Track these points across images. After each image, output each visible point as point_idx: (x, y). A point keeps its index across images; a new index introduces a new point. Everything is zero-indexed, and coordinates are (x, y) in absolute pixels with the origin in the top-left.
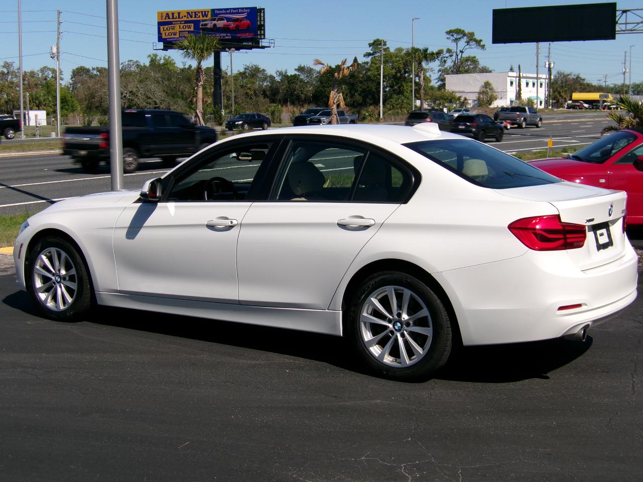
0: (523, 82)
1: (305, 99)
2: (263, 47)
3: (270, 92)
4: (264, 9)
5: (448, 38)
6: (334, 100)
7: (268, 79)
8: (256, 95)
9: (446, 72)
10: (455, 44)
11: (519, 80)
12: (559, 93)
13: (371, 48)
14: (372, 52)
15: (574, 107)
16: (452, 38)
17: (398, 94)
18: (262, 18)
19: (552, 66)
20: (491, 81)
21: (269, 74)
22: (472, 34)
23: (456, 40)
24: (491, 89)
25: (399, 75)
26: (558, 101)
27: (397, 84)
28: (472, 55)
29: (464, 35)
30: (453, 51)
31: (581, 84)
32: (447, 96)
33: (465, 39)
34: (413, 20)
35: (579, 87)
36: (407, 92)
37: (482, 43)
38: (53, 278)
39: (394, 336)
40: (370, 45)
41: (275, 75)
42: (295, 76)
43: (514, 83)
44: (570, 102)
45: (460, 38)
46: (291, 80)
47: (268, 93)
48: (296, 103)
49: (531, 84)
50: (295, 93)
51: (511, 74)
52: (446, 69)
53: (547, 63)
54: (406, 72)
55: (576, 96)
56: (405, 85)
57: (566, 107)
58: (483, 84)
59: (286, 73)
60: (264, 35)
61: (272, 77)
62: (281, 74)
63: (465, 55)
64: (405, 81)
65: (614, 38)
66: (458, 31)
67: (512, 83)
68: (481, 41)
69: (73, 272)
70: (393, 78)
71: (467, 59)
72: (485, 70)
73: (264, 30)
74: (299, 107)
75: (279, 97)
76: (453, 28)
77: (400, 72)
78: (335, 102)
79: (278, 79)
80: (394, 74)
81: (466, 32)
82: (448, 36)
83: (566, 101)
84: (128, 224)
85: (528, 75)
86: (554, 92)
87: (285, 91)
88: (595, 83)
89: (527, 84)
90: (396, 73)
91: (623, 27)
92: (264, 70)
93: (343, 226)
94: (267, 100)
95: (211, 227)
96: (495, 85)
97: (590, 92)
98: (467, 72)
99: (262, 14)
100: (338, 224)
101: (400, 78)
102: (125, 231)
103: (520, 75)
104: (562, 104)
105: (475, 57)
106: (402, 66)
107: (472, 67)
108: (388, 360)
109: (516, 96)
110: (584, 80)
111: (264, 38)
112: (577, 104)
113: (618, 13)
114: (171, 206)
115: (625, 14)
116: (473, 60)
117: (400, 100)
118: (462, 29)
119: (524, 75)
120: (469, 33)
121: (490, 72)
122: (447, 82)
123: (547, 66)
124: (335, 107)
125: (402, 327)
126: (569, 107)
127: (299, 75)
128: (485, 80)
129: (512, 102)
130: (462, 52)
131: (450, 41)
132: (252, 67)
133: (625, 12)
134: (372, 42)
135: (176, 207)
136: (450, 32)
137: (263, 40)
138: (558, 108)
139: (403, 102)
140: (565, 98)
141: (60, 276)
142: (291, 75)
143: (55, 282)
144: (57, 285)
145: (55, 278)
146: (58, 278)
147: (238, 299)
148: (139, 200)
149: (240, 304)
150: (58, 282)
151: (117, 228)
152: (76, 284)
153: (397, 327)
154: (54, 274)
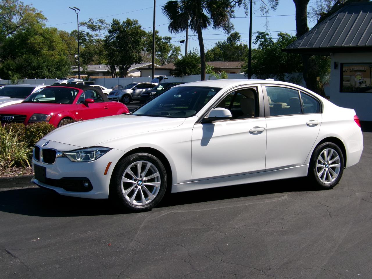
69: (157, 174)
100: (307, 124)
102: (200, 142)
125: (328, 166)
143: (137, 185)
144: (139, 187)
145: (138, 183)
146: (140, 182)
147: (265, 169)
148: (197, 122)
149: (265, 171)
150: (140, 185)
151: (193, 140)
152: (159, 183)
153: (326, 167)
154: (135, 180)
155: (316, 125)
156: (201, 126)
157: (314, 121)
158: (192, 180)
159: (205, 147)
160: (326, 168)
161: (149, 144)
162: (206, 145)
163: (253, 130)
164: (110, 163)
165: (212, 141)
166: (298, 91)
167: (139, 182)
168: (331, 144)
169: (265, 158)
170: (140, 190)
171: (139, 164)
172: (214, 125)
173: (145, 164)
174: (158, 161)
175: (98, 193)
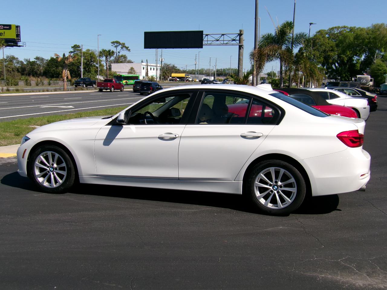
0: (149, 68)
1: (40, 73)
2: (20, 46)
3: (21, 70)
4: (19, 26)
5: (112, 45)
6: (65, 74)
7: (20, 63)
8: (13, 71)
9: (111, 62)
10: (115, 48)
11: (147, 67)
12: (165, 73)
13: (73, 49)
14: (73, 51)
15: (172, 80)
16: (114, 45)
17: (88, 72)
18: (19, 31)
19: (163, 60)
20: (133, 67)
21: (20, 60)
22: (124, 44)
23: (116, 46)
24: (134, 71)
25: (88, 63)
26: (165, 77)
27: (88, 67)
28: (124, 54)
29: (120, 44)
30: (115, 52)
31: (175, 69)
32: (113, 73)
33: (120, 46)
34: (98, 36)
35: (174, 71)
36: (93, 72)
37: (129, 49)
38: (48, 169)
39: (273, 193)
40: (72, 47)
41: (23, 61)
42: (34, 62)
43: (145, 68)
44: (171, 78)
45: (118, 46)
46: (32, 64)
47: (20, 70)
48: (35, 75)
49: (152, 69)
50: (35, 70)
51: (143, 64)
52: (111, 60)
53: (161, 59)
54: (92, 62)
55: (173, 75)
56: (91, 68)
57: (169, 80)
58: (130, 68)
59: (29, 60)
60: (20, 40)
61: (22, 62)
62: (26, 60)
63: (120, 54)
64: (91, 66)
65: (202, 48)
66: (117, 42)
67: (144, 68)
68: (128, 47)
69: (64, 165)
70: (85, 64)
71: (122, 56)
72: (130, 62)
73: (20, 37)
74: (37, 78)
75: (25, 72)
76: (115, 41)
77: (89, 61)
78: (66, 75)
79: (25, 63)
80: (86, 62)
81: (121, 43)
82: (112, 44)
83: (169, 77)
85: (151, 65)
86: (163, 73)
87: (29, 70)
88: (181, 69)
89: (151, 69)
90: (87, 62)
91: (206, 43)
92: (17, 58)
93: (244, 137)
94: (20, 74)
95: (161, 138)
96: (135, 69)
97: (179, 73)
98: (121, 62)
99: (19, 29)
100: (241, 136)
101: (89, 65)
102: (102, 141)
103: (147, 64)
104: (167, 79)
105: (125, 55)
106: (90, 58)
107: (123, 60)
108: (270, 205)
109: (146, 74)
110: (176, 67)
111: (20, 42)
112: (174, 79)
113: (204, 36)
114: (133, 127)
115: (207, 36)
116: (125, 57)
117: (89, 76)
118: (119, 41)
119: (149, 65)
120: (122, 43)
121: (133, 63)
122: (112, 67)
123: (161, 60)
124: (65, 78)
125: (278, 188)
126: (170, 80)
127: (36, 61)
128: (131, 67)
129: (144, 77)
130: (119, 52)
131: (113, 47)
132: (11, 56)
133: (207, 35)
134: (73, 46)
135: (136, 128)
136: (113, 43)
137: (20, 43)
138: (165, 80)
139: (91, 76)
140: (168, 76)
141: (53, 168)
142: (32, 62)
144: (51, 173)
145: (50, 169)
147: (178, 177)
148: (109, 124)
150: (52, 171)
151: (96, 139)
152: (66, 172)
153: (275, 189)
154: (48, 167)
155: (258, 137)
157: (255, 132)
158: (97, 175)
159: (107, 147)
162: (108, 145)
163: (163, 135)
164: (26, 150)
165: (114, 142)
167: (51, 169)
169: (178, 165)
170: (51, 175)
171: (49, 154)
172: (123, 127)
173: (54, 155)
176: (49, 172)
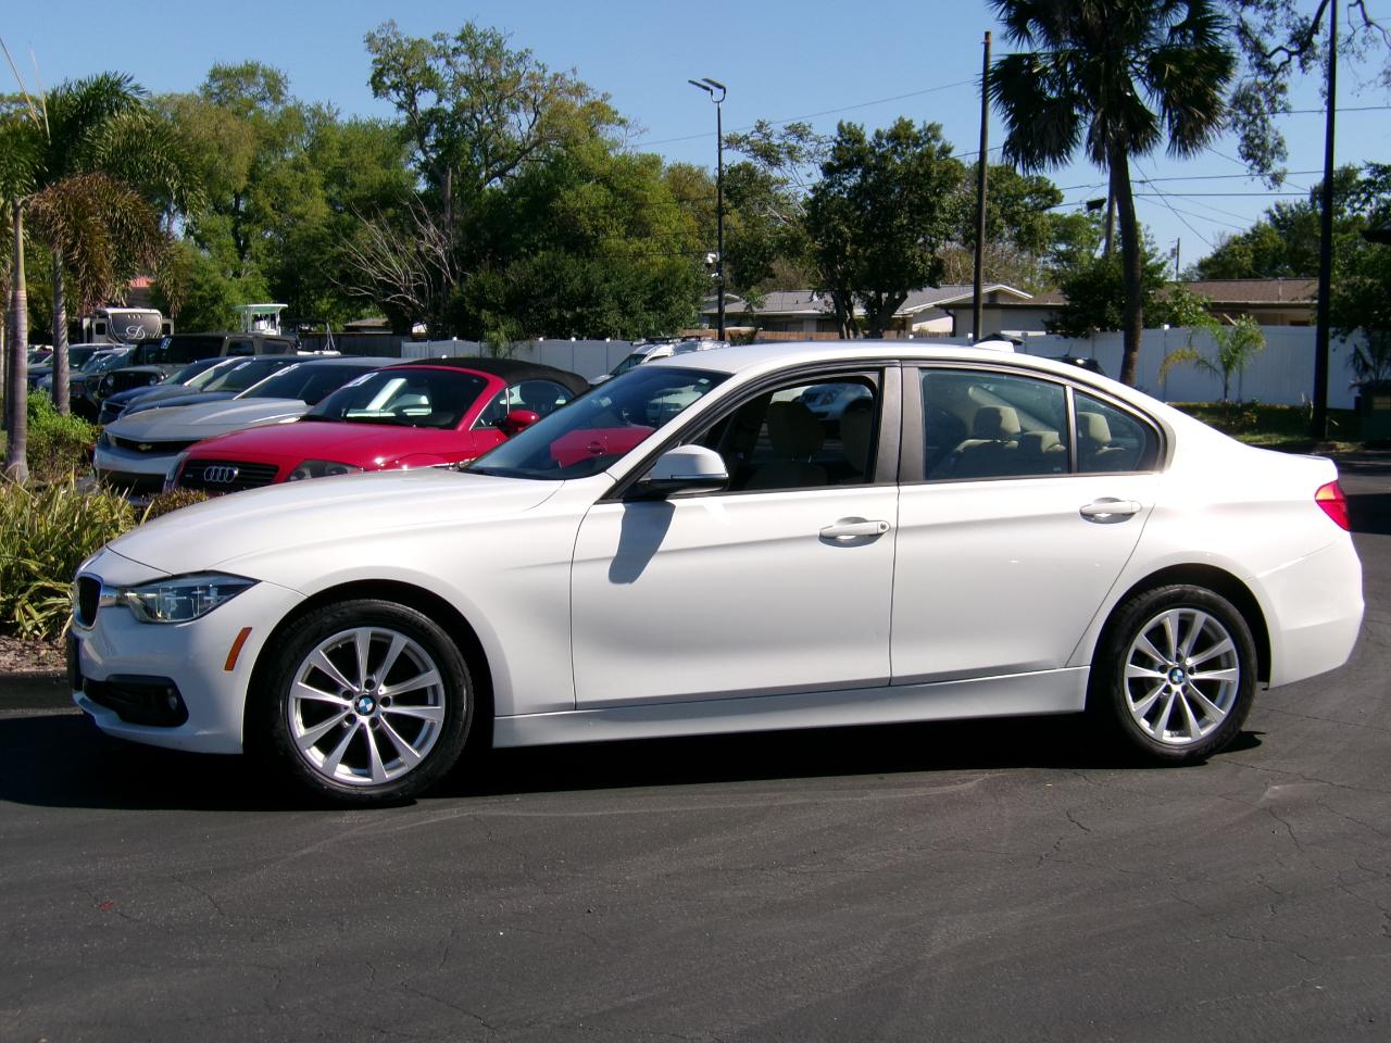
38: (349, 704)
39: (1173, 695)
69: (431, 678)
84: (613, 550)
93: (1090, 517)
95: (829, 539)
100: (1082, 514)
102: (607, 567)
108: (1168, 736)
125: (1184, 676)
135: (725, 505)
143: (354, 712)
144: (364, 720)
145: (357, 704)
146: (367, 703)
147: (889, 675)
148: (607, 498)
149: (889, 685)
150: (367, 714)
151: (580, 562)
152: (441, 708)
153: (1175, 678)
154: (348, 695)
155: (1127, 516)
156: (619, 508)
157: (1117, 500)
158: (576, 706)
159: (625, 587)
160: (1175, 683)
161: (398, 570)
162: (631, 579)
163: (836, 528)
164: (246, 632)
165: (655, 566)
166: (1064, 386)
167: (362, 703)
168: (1192, 593)
169: (889, 634)
170: (366, 731)
171: (362, 637)
172: (673, 507)
173: (387, 641)
174: (436, 629)
175: (205, 732)
176: (351, 719)
